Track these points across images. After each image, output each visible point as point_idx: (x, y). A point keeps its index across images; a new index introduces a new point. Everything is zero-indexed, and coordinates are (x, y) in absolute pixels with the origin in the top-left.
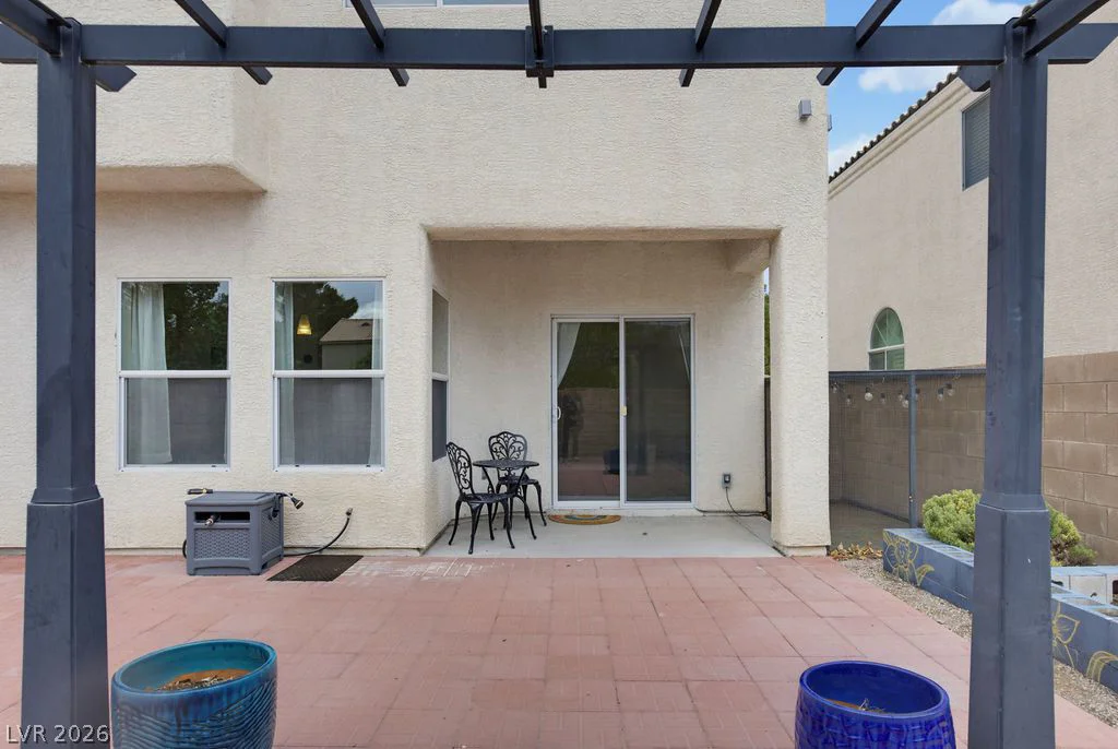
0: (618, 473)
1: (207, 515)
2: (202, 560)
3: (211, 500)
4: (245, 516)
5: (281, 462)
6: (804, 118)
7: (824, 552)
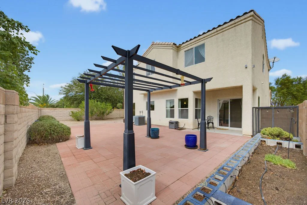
0: (228, 123)
1: (171, 123)
2: (170, 127)
3: (171, 121)
4: (173, 123)
5: (179, 118)
6: (246, 67)
7: (251, 136)
